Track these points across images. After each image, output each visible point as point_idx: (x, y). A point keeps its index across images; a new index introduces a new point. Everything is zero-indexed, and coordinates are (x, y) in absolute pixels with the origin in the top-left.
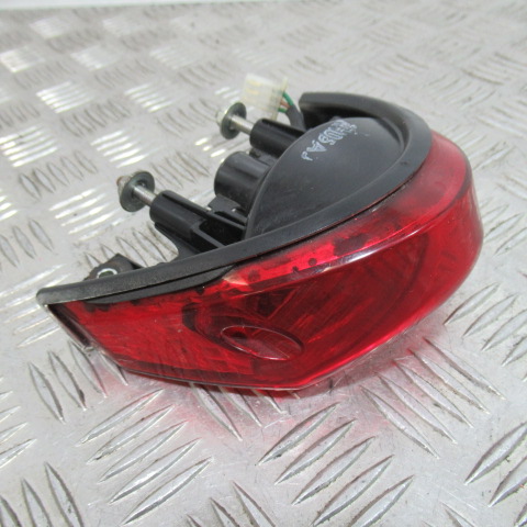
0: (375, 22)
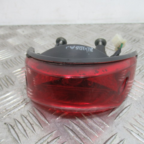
0: (79, 31)
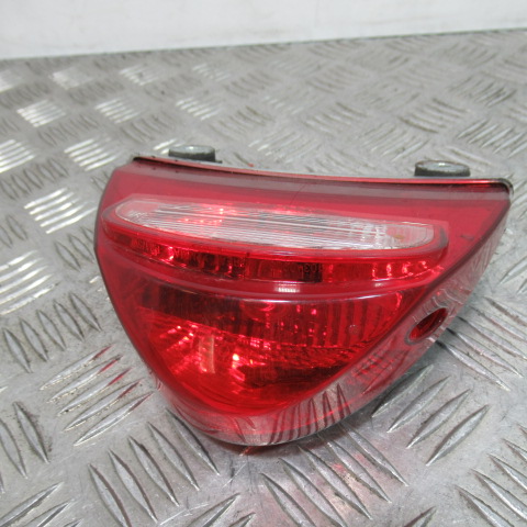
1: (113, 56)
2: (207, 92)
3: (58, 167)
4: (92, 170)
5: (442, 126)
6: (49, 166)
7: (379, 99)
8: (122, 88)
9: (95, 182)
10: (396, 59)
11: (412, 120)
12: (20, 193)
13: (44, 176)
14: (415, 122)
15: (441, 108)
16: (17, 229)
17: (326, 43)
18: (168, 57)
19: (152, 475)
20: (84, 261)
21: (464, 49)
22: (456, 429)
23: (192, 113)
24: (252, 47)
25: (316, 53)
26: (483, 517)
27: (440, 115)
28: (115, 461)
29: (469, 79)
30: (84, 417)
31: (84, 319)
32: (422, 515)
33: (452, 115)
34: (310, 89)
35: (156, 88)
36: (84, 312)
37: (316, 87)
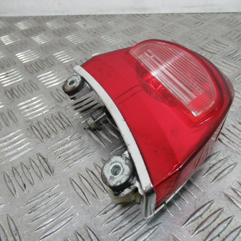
1: (72, 16)
2: (114, 33)
3: (50, 61)
4: (65, 63)
5: (218, 51)
6: (46, 60)
7: (191, 39)
8: (77, 30)
9: (67, 68)
10: (198, 23)
11: (205, 48)
12: (35, 71)
13: (45, 65)
14: (206, 49)
15: (217, 44)
16: (34, 85)
17: (167, 14)
18: (96, 18)
19: (97, 183)
20: (64, 100)
21: (228, 20)
22: (223, 170)
23: (108, 42)
24: (133, 15)
25: (162, 19)
26: (234, 204)
27: (217, 47)
28: (81, 177)
29: (230, 32)
30: (67, 159)
31: (65, 122)
32: (209, 202)
33: (222, 47)
34: (160, 33)
35: (92, 30)
36: (65, 119)
37: (162, 33)
